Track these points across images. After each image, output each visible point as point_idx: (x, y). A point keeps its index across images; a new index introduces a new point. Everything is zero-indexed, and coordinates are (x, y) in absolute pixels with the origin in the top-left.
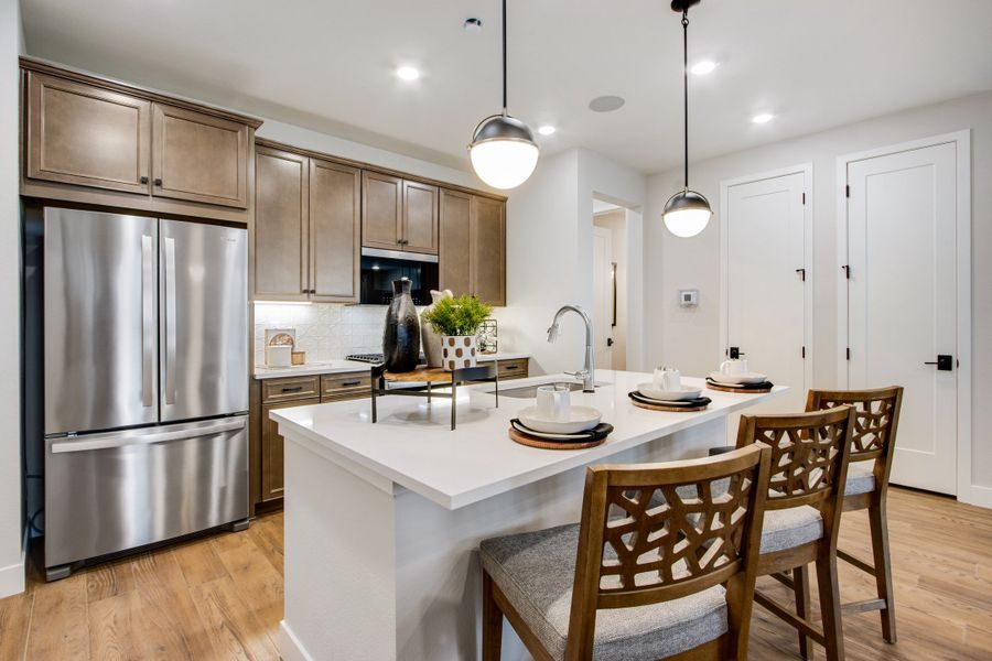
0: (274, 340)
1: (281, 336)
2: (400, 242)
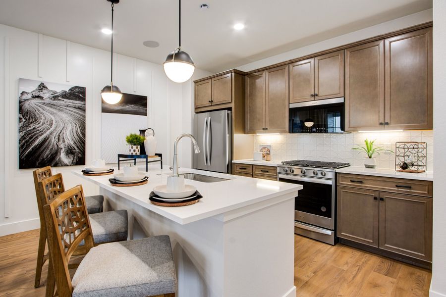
0: (262, 150)
1: (265, 148)
2: (312, 96)
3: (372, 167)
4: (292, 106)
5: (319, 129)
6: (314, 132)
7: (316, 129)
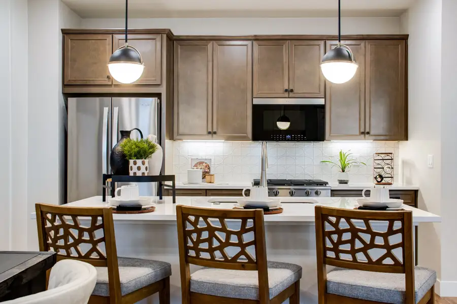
0: (196, 166)
1: (201, 163)
2: (286, 91)
3: (346, 182)
4: (257, 102)
5: (295, 136)
6: (288, 140)
7: (292, 137)
